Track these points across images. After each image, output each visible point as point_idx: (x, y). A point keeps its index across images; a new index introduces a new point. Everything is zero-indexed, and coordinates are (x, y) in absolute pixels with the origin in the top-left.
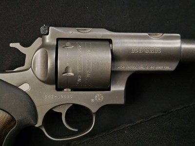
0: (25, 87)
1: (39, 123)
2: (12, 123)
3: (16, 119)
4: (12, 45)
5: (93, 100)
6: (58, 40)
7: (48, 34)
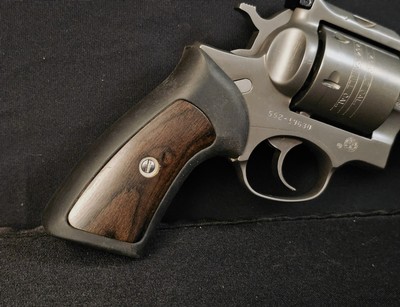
0: (244, 86)
1: (245, 156)
2: (209, 139)
3: (218, 135)
4: (243, 6)
5: (340, 146)
6: (323, 23)
7: (309, 8)
